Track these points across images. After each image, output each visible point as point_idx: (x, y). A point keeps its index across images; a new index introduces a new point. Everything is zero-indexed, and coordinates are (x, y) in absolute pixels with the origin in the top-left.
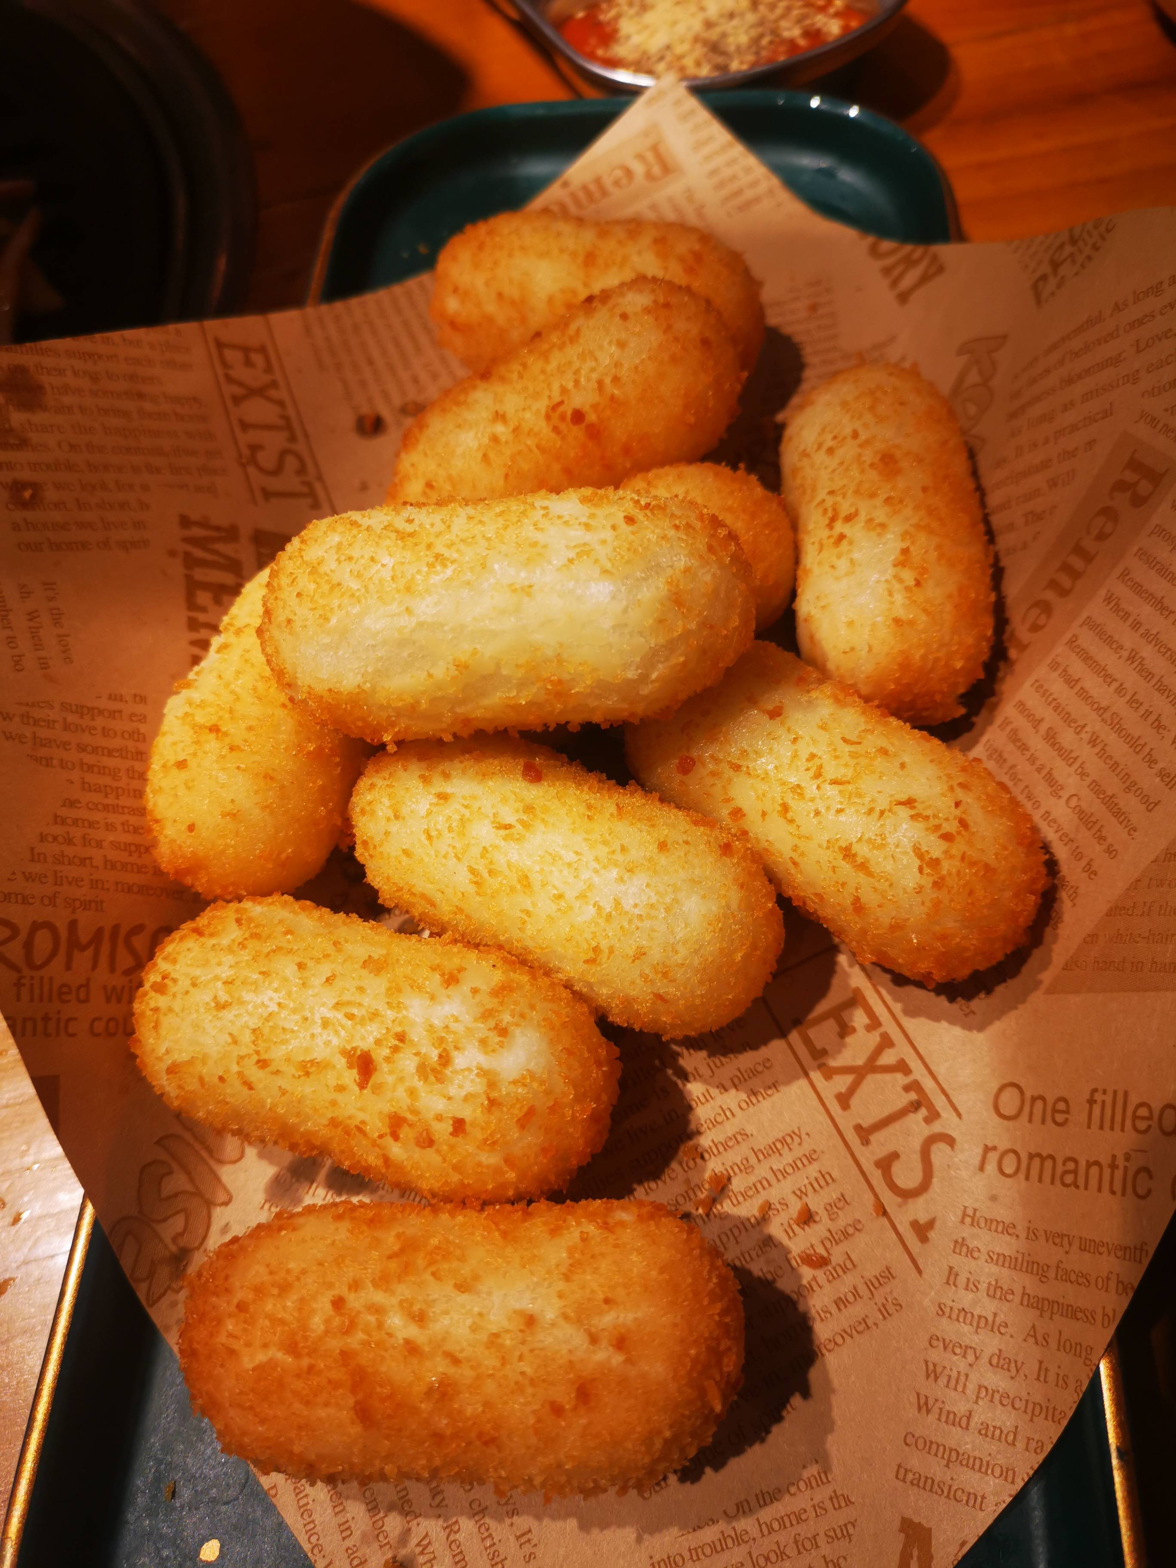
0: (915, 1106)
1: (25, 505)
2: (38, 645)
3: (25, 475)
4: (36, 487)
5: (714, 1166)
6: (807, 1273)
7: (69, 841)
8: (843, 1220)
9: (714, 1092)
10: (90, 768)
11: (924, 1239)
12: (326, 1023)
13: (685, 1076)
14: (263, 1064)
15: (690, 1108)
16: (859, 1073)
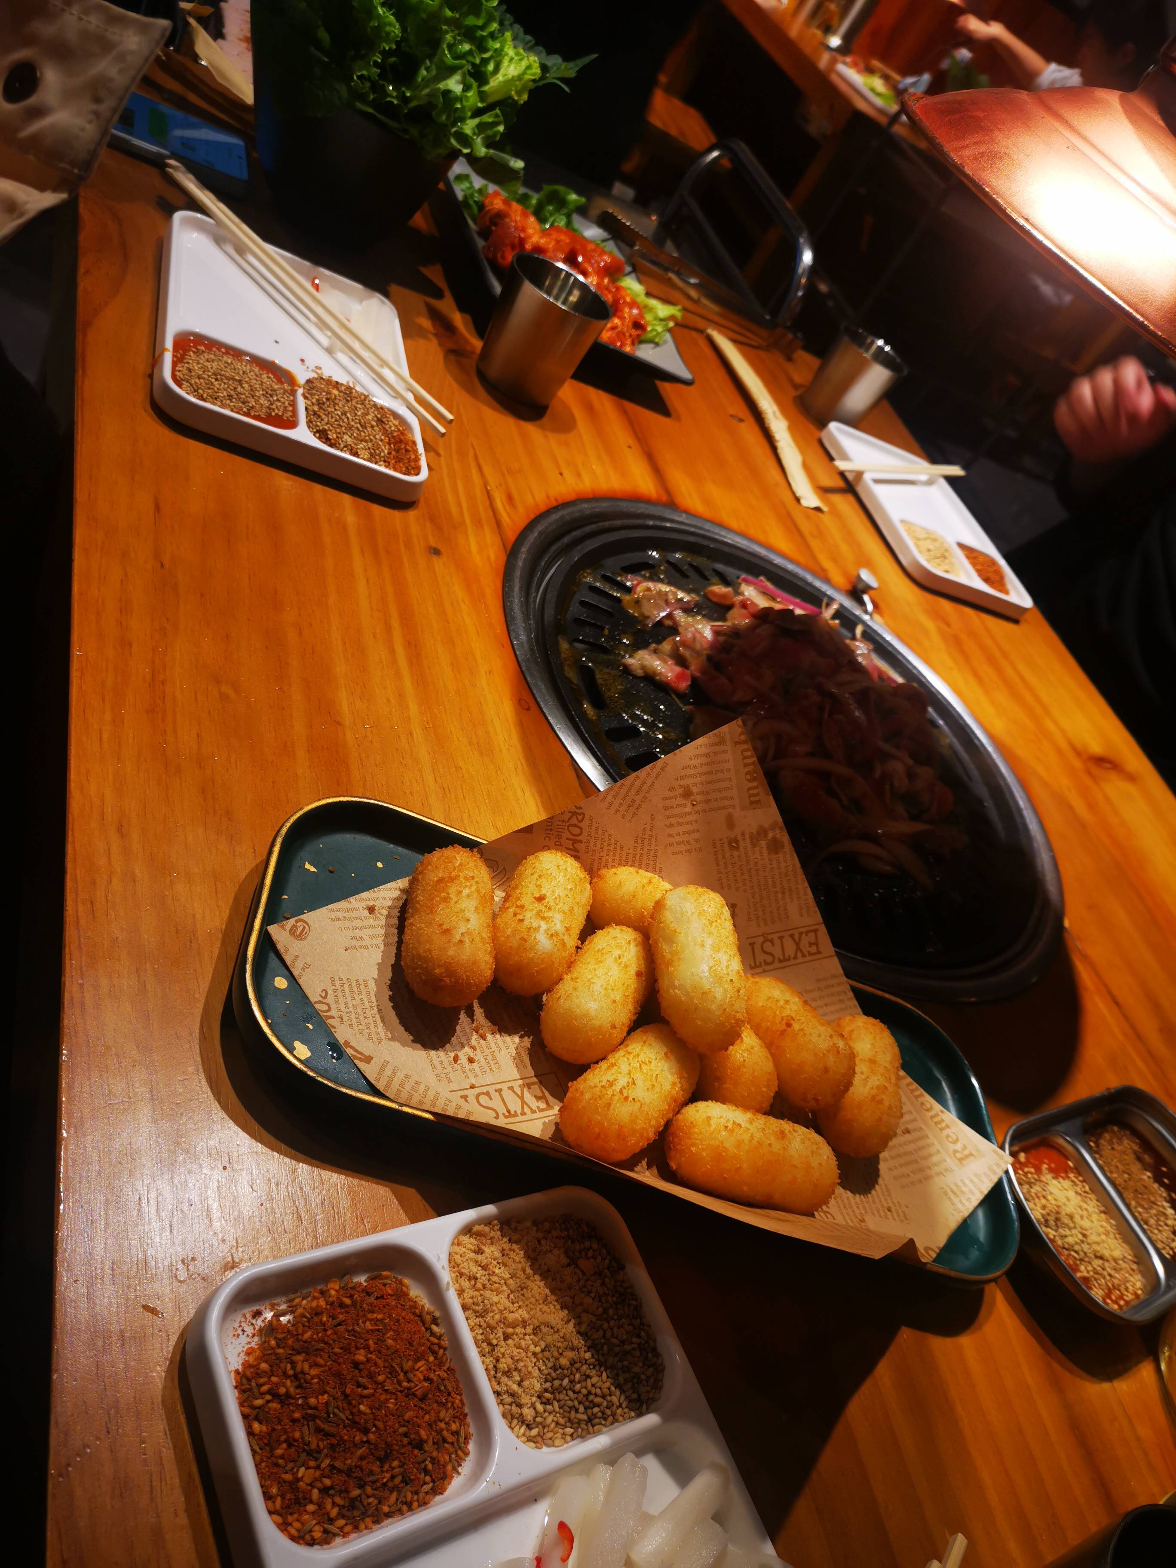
0: (509, 1111)
1: (730, 843)
2: (678, 843)
3: (742, 844)
4: (737, 848)
5: (489, 1037)
6: (452, 1055)
7: (609, 845)
8: (470, 1074)
9: (515, 1045)
10: (634, 857)
11: (462, 1097)
12: (553, 892)
13: (521, 1037)
14: (540, 876)
15: (510, 1035)
16: (521, 1098)
